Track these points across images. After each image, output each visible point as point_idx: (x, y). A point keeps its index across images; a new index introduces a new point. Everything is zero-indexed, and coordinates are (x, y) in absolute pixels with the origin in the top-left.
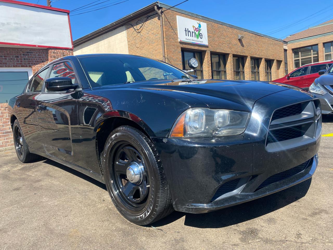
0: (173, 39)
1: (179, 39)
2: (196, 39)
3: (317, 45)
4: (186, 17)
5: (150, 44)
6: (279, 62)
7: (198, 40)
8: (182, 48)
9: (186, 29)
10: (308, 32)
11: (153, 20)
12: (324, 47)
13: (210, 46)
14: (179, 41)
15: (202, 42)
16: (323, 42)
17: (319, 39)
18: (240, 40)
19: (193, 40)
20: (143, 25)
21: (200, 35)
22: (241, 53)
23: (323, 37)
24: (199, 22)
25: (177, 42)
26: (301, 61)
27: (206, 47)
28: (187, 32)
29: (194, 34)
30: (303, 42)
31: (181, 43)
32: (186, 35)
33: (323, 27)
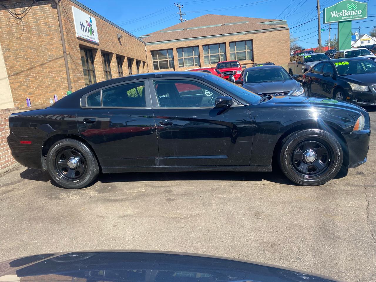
0: (72, 33)
1: (77, 34)
2: (89, 35)
3: (172, 49)
4: (79, 8)
5: (39, 36)
6: (144, 63)
7: (91, 36)
8: (80, 45)
9: (81, 22)
10: (161, 36)
11: (43, 7)
12: (177, 52)
13: (100, 44)
14: (77, 36)
15: (94, 39)
16: (177, 47)
17: (173, 44)
18: (119, 39)
19: (88, 37)
20: (27, 10)
21: (92, 31)
22: (121, 53)
23: (176, 42)
24: (90, 16)
25: (75, 38)
26: (159, 64)
27: (97, 44)
28: (82, 26)
29: (87, 29)
30: (159, 45)
31: (79, 38)
32: (82, 31)
33: (173, 32)
